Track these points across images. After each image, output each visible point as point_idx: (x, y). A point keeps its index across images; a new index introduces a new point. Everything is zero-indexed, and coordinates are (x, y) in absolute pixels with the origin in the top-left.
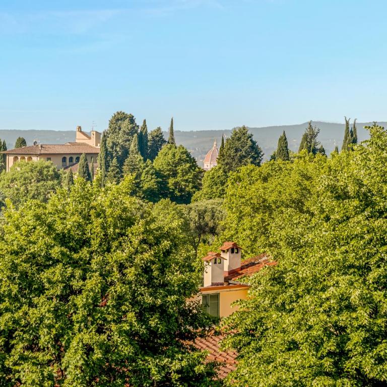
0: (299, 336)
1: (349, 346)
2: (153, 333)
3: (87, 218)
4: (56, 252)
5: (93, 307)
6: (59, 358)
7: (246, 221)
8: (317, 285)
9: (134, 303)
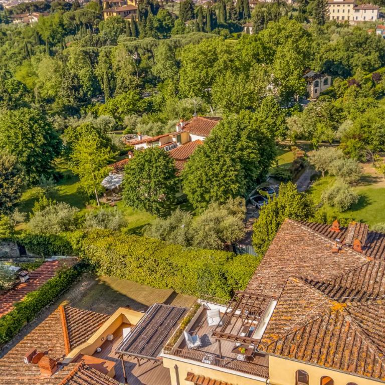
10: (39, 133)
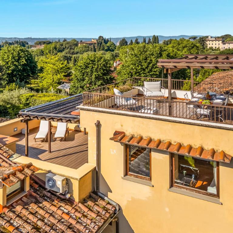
0: (126, 73)
1: (133, 74)
2: (105, 73)
3: (95, 58)
4: (91, 62)
5: (96, 70)
6: (91, 76)
7: (123, 55)
8: (129, 66)
9: (102, 69)
10: (23, 57)
